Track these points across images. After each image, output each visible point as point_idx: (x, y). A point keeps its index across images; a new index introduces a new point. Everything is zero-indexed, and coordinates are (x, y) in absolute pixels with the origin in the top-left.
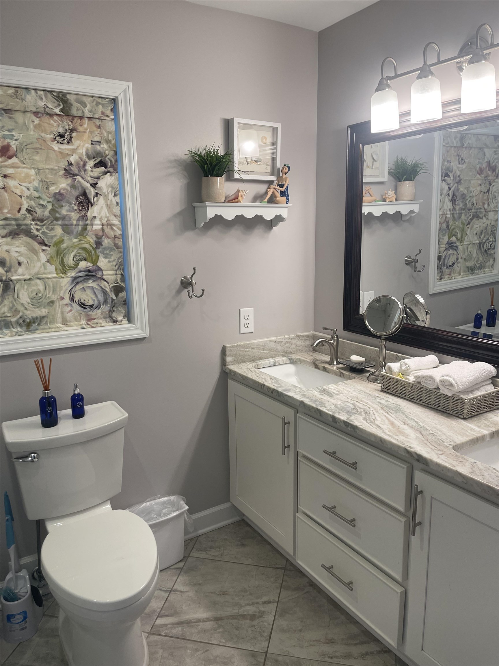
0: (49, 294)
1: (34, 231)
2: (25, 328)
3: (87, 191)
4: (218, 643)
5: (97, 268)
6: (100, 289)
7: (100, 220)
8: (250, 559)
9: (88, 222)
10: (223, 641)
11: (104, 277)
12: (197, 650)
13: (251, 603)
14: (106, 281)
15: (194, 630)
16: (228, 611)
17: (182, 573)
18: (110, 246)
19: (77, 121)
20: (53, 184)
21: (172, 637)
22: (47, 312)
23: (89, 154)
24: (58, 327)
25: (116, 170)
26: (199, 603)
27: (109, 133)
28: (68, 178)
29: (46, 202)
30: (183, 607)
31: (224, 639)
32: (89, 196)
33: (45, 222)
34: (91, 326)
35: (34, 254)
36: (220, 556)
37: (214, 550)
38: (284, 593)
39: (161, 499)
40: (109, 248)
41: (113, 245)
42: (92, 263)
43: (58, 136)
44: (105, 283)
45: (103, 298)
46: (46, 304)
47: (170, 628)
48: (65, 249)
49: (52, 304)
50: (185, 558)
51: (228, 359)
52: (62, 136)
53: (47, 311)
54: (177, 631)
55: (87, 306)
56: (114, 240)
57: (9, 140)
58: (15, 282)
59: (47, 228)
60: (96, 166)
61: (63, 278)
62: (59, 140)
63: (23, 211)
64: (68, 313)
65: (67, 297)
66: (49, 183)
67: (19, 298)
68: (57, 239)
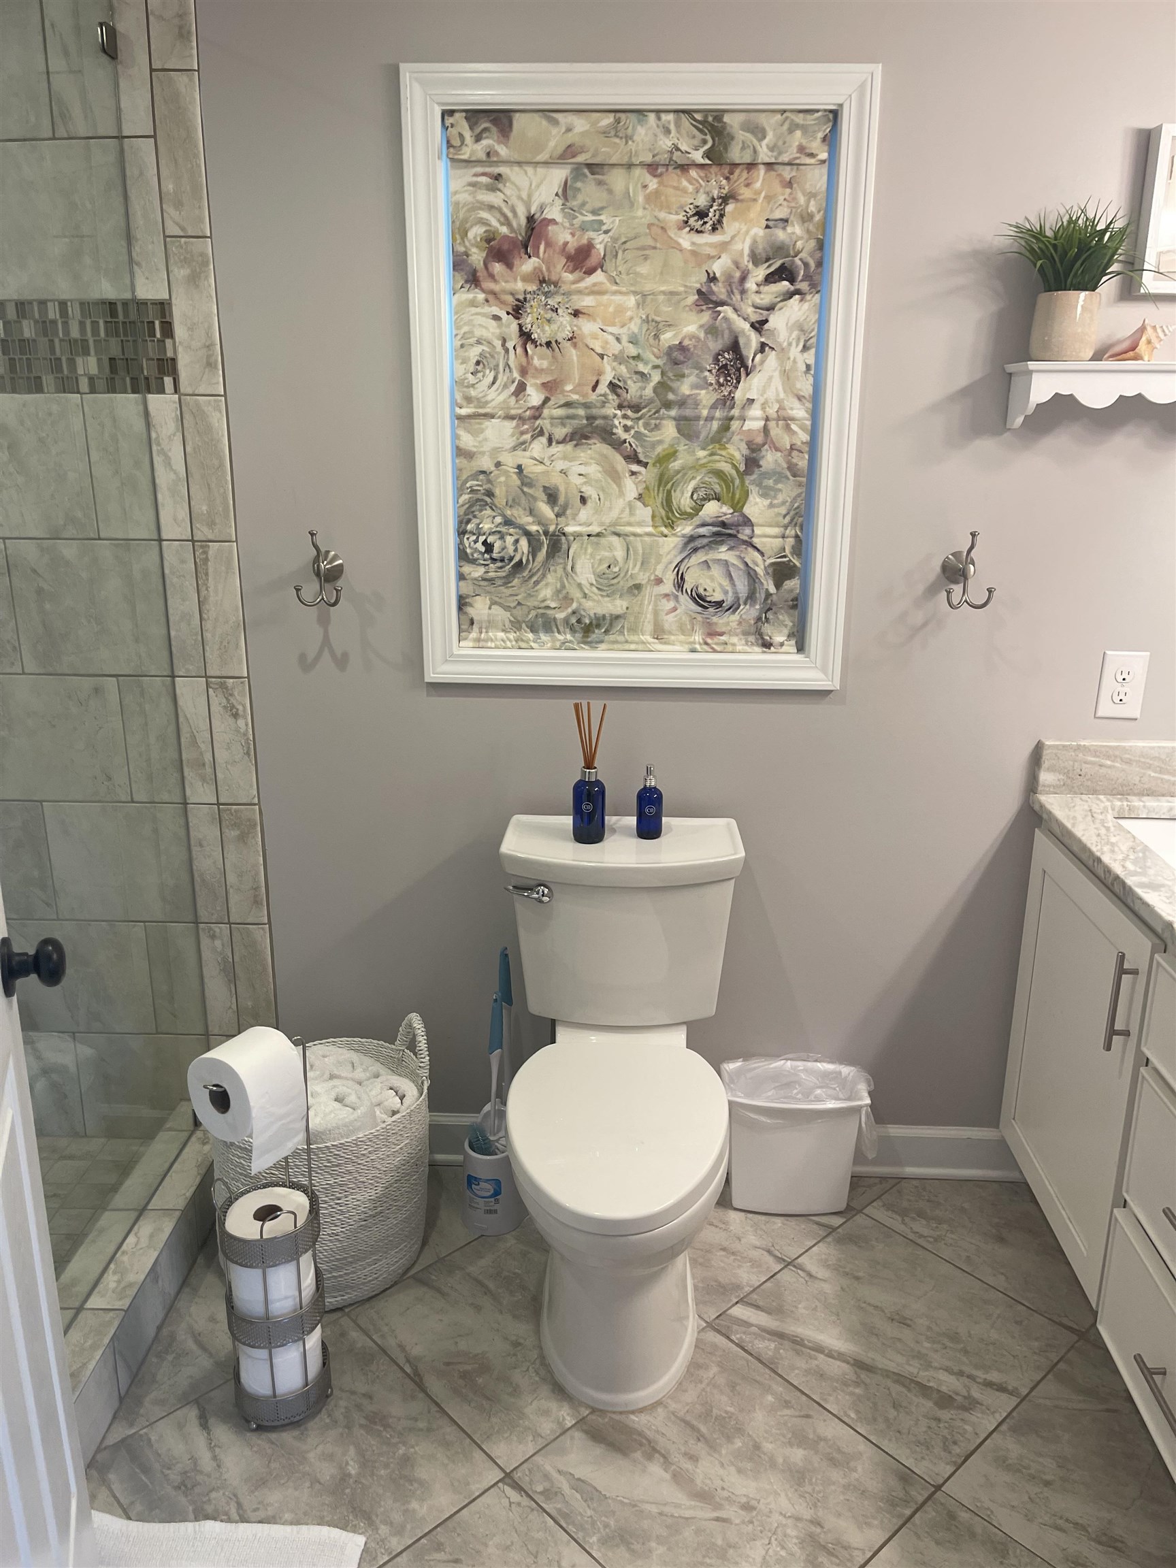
0: (633, 569)
1: (619, 431)
2: (579, 635)
3: (742, 341)
4: (841, 1414)
5: (741, 519)
6: (742, 566)
7: (763, 407)
8: (1002, 1278)
9: (735, 412)
10: (853, 1415)
11: (755, 541)
12: (787, 1405)
13: (956, 1369)
14: (758, 550)
15: (801, 1363)
16: (892, 1361)
17: (829, 1239)
18: (779, 469)
19: (740, 176)
20: (669, 325)
21: (751, 1354)
22: (624, 608)
23: (757, 252)
24: (643, 643)
25: (815, 287)
26: (838, 1315)
27: (812, 195)
28: (702, 311)
29: (650, 366)
30: (800, 1306)
31: (858, 1412)
32: (744, 352)
33: (644, 411)
34: (712, 648)
35: (615, 482)
36: (931, 1240)
37: (924, 1222)
38: (1050, 1387)
39: (819, 1064)
40: (774, 473)
41: (785, 466)
42: (732, 507)
43: (694, 215)
44: (756, 554)
45: (747, 588)
46: (626, 588)
47: (754, 1334)
48: (678, 472)
49: (636, 592)
50: (848, 1211)
51: (1045, 777)
52: (701, 214)
53: (625, 604)
54: (766, 1347)
55: (710, 602)
56: (790, 455)
57: (591, 234)
58: (572, 538)
59: (646, 425)
60: (770, 279)
61: (666, 536)
62: (695, 224)
63: (603, 388)
64: (667, 614)
65: (670, 578)
66: (660, 326)
67: (576, 573)
68: (664, 450)
